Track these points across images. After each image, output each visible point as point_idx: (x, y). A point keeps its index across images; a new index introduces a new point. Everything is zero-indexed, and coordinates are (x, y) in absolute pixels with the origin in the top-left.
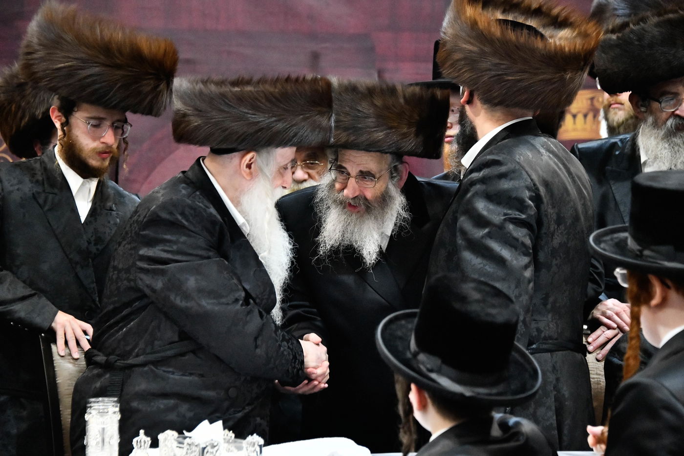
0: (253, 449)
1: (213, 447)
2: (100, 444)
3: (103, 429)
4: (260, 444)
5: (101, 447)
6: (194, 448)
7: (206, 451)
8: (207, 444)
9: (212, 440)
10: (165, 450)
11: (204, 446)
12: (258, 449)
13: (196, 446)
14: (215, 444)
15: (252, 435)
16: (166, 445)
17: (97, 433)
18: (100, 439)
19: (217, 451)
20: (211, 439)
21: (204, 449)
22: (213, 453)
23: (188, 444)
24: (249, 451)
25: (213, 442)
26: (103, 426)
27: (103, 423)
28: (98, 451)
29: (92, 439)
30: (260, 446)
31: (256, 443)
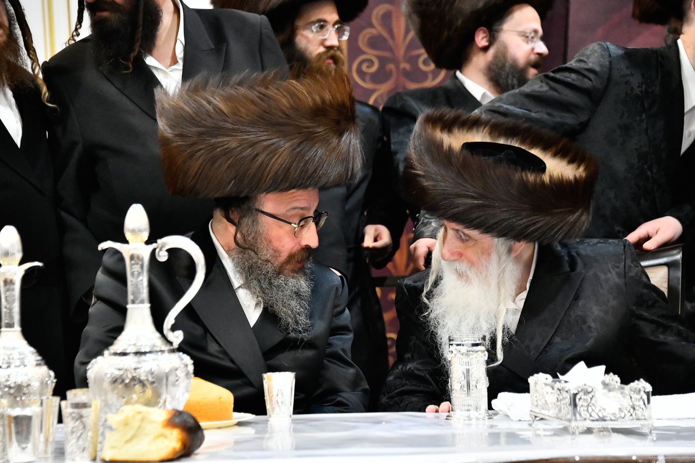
0: (638, 397)
1: (587, 393)
3: (468, 371)
4: (647, 391)
5: (466, 391)
6: (565, 394)
7: (578, 397)
8: (580, 390)
9: (585, 385)
10: (536, 397)
11: (576, 392)
12: (645, 397)
13: (567, 391)
14: (590, 390)
15: (638, 380)
16: (537, 391)
17: (462, 375)
18: (464, 383)
19: (591, 399)
20: (583, 384)
21: (575, 395)
22: (587, 400)
23: (558, 389)
24: (633, 399)
25: (586, 387)
26: (468, 367)
27: (467, 363)
28: (464, 396)
29: (456, 382)
30: (647, 394)
31: (642, 390)
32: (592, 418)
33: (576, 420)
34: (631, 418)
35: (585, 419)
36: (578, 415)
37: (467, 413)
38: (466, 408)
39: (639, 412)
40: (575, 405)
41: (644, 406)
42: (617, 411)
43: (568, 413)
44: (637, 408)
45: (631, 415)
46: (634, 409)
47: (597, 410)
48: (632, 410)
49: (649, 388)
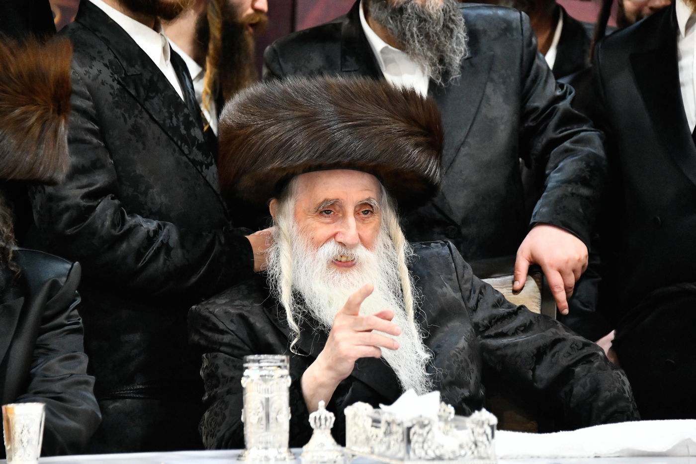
0: (481, 431)
1: (423, 426)
2: (264, 422)
3: (267, 400)
4: (492, 423)
5: (265, 424)
6: (395, 429)
7: (412, 431)
8: (414, 422)
9: (421, 417)
10: (355, 431)
11: (409, 425)
12: (489, 431)
13: (399, 425)
14: (426, 422)
15: (479, 409)
16: (356, 424)
17: (259, 405)
18: (263, 414)
19: (428, 433)
20: (419, 415)
21: (409, 429)
22: (422, 435)
23: (387, 421)
24: (475, 434)
25: (422, 419)
26: (267, 396)
27: (267, 391)
28: (261, 431)
29: (252, 414)
30: (492, 427)
31: (486, 423)
32: (428, 457)
33: (409, 458)
34: (472, 456)
35: (420, 458)
36: (411, 453)
37: (264, 453)
38: (264, 445)
39: (482, 449)
40: (409, 441)
41: (487, 442)
42: (456, 448)
43: (400, 451)
44: (479, 444)
45: (473, 453)
46: (476, 445)
47: (433, 447)
48: (473, 446)
49: (494, 420)
